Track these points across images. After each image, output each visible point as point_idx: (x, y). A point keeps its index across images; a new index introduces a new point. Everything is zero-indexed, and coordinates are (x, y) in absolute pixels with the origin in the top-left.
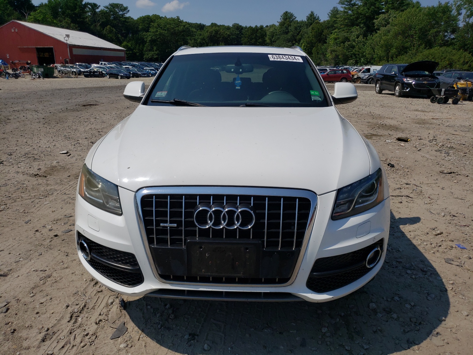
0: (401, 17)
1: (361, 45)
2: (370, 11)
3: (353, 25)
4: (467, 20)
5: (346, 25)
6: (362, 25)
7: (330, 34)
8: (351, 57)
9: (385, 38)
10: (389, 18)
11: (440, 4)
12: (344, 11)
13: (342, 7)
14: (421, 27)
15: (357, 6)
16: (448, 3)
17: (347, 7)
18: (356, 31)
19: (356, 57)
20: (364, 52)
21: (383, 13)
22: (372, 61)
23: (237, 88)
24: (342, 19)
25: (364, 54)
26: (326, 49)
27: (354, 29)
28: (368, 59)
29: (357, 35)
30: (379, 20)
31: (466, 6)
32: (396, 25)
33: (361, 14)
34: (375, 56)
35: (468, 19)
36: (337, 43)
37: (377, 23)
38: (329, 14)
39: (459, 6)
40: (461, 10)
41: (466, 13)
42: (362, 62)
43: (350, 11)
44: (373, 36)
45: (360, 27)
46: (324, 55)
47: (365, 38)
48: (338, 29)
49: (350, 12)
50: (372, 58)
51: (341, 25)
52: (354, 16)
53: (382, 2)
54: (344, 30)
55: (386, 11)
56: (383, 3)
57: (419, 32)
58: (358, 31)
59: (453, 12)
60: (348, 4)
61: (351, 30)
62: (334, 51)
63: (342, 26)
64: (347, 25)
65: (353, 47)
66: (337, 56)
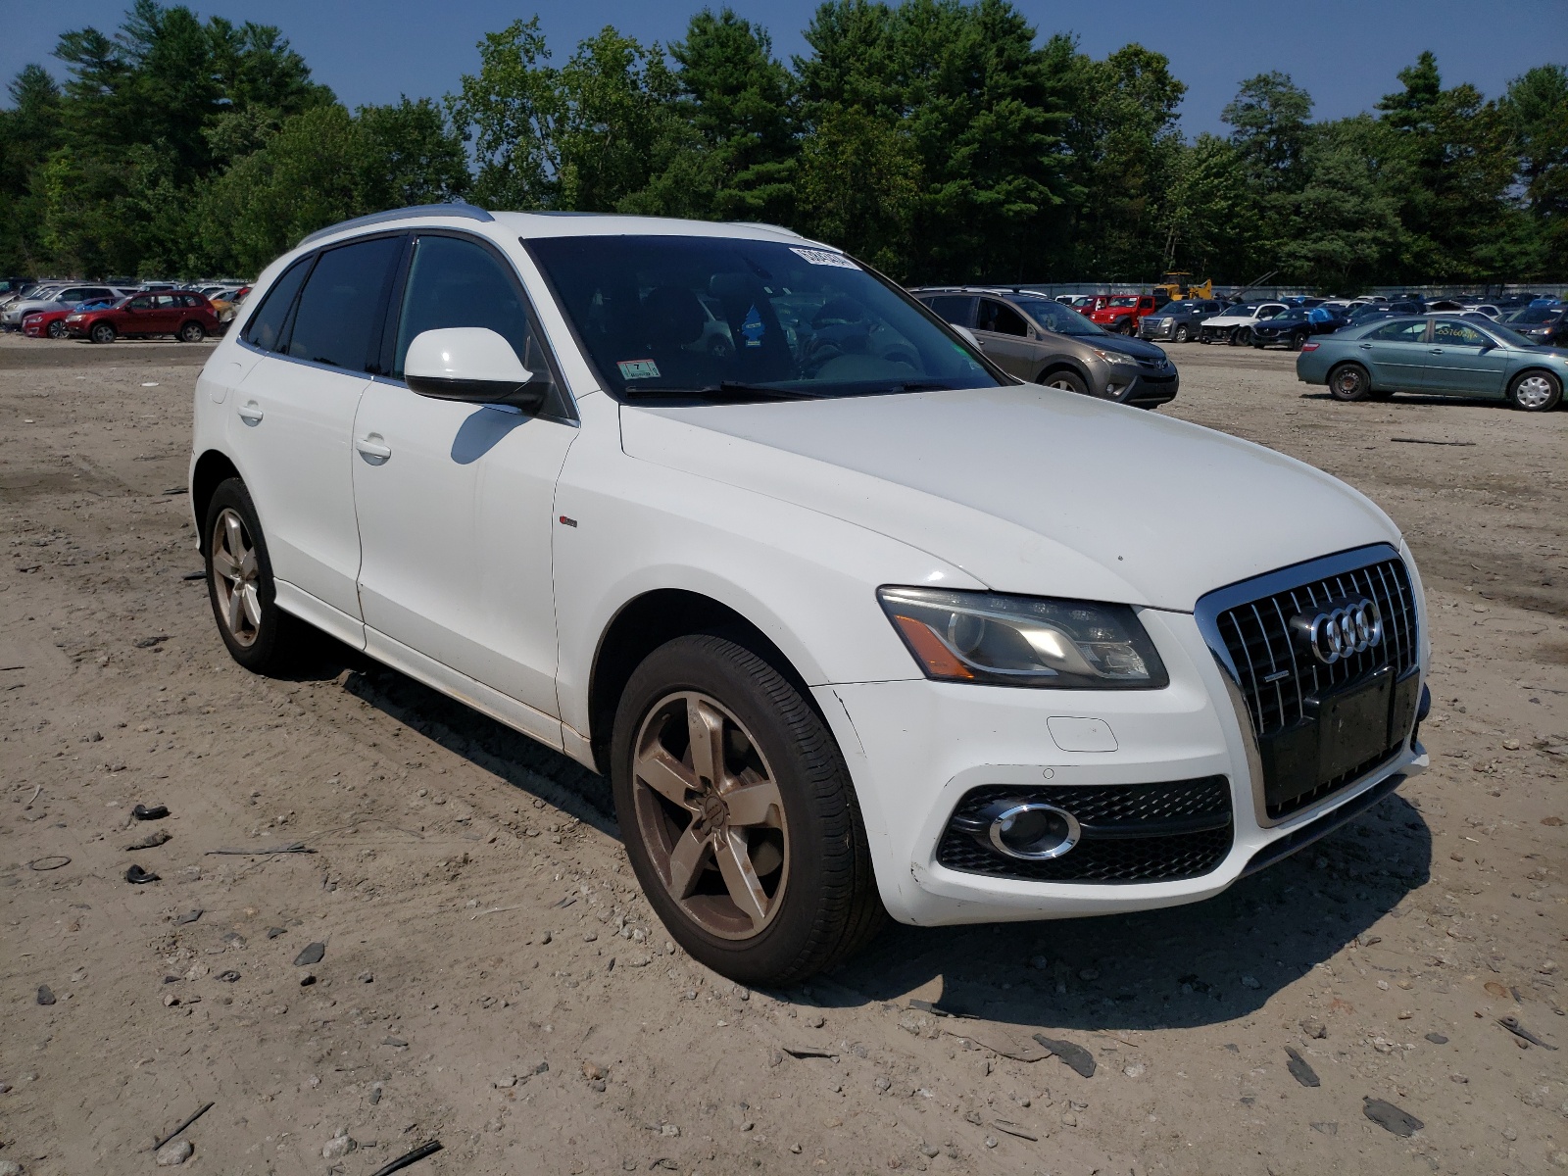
0: (299, 130)
1: (174, 210)
2: (181, 96)
3: (127, 138)
4: (489, 155)
5: (100, 135)
6: (161, 141)
7: (36, 162)
8: (148, 247)
9: (260, 191)
10: (254, 128)
11: (407, 103)
12: (84, 83)
13: (73, 70)
14: (366, 164)
15: (127, 74)
16: (428, 102)
17: (90, 70)
18: (143, 160)
19: (167, 251)
20: (192, 235)
21: (226, 108)
22: (230, 265)
23: (750, 343)
24: (81, 113)
25: (196, 240)
26: (36, 219)
27: (135, 151)
28: (213, 257)
29: (150, 174)
30: (220, 129)
31: (478, 115)
32: (288, 154)
33: (148, 101)
34: (236, 248)
35: (489, 152)
36: (77, 198)
37: (215, 140)
38: (13, 87)
39: (459, 112)
40: (468, 124)
41: (483, 134)
42: (191, 267)
43: (104, 88)
44: (211, 182)
45: (156, 148)
46: (31, 239)
47: (185, 186)
48: (74, 147)
49: (106, 90)
50: (228, 255)
51: (84, 132)
52: (124, 105)
53: (215, 72)
54: (96, 153)
55: (235, 104)
56: (219, 76)
57: (362, 180)
58: (150, 161)
59: (446, 128)
60: (95, 60)
61: (125, 154)
62: (73, 225)
63: (87, 138)
64: (103, 135)
65: (145, 216)
66: (90, 244)
